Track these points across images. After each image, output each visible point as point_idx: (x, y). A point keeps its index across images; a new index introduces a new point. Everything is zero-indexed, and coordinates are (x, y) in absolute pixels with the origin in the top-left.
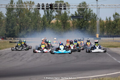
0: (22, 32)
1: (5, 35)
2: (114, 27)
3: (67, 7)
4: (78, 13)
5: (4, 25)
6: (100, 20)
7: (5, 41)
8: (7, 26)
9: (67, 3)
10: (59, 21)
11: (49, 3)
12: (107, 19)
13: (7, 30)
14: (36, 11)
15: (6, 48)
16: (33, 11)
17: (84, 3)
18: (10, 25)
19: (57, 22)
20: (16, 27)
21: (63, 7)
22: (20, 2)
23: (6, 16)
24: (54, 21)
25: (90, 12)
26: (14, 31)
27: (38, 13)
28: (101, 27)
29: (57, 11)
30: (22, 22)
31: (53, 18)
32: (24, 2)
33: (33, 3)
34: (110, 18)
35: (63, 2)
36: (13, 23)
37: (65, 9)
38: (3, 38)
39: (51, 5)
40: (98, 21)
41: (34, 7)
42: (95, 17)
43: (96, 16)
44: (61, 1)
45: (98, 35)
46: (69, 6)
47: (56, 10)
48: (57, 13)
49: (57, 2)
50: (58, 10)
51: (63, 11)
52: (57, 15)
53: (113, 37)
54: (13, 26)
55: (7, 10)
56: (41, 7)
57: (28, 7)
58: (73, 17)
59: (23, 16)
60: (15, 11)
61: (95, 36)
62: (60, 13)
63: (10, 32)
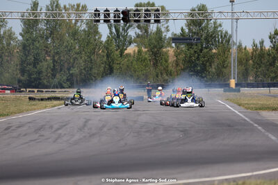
0: (58, 76)
1: (19, 81)
2: (272, 64)
3: (162, 18)
4: (187, 31)
5: (16, 60)
6: (240, 47)
7: (18, 95)
8: (22, 62)
9: (163, 8)
10: (144, 50)
11: (121, 8)
12: (255, 45)
13: (23, 71)
14: (90, 27)
15: (21, 112)
16: (84, 27)
17: (202, 9)
18: (31, 58)
19: (140, 52)
20: (45, 64)
21: (153, 18)
22: (55, 6)
23: (20, 38)
24: (131, 49)
25: (216, 28)
26: (40, 73)
27: (97, 32)
28: (240, 62)
29: (139, 27)
30: (57, 53)
31: (130, 43)
32: (62, 6)
33: (84, 8)
34: (262, 43)
35: (153, 5)
36: (38, 54)
37: (157, 21)
38: (14, 90)
39: (126, 13)
40: (234, 50)
41: (86, 17)
42: (227, 39)
43: (231, 36)
44: (148, 4)
45: (233, 83)
46: (167, 14)
47: (136, 24)
48: (138, 31)
49: (141, 5)
50: (142, 24)
51: (153, 27)
52: (138, 36)
53: (269, 86)
54: (36, 61)
55: (25, 23)
56: (102, 17)
57: (73, 17)
58: (175, 39)
59: (61, 39)
60: (42, 26)
61: (228, 85)
62: (146, 31)
63: (30, 75)
